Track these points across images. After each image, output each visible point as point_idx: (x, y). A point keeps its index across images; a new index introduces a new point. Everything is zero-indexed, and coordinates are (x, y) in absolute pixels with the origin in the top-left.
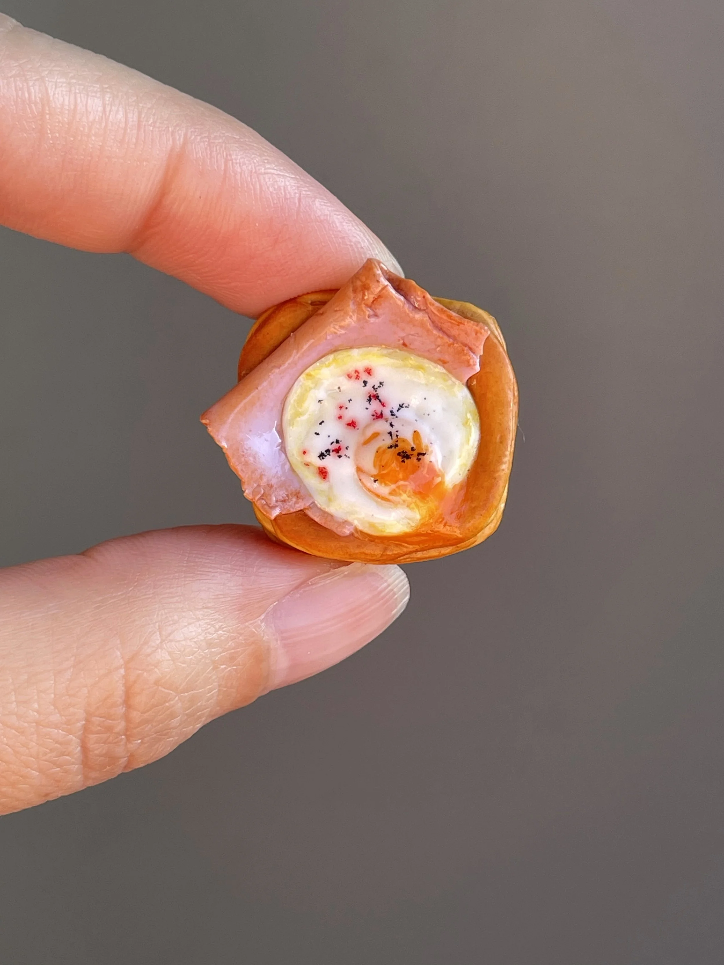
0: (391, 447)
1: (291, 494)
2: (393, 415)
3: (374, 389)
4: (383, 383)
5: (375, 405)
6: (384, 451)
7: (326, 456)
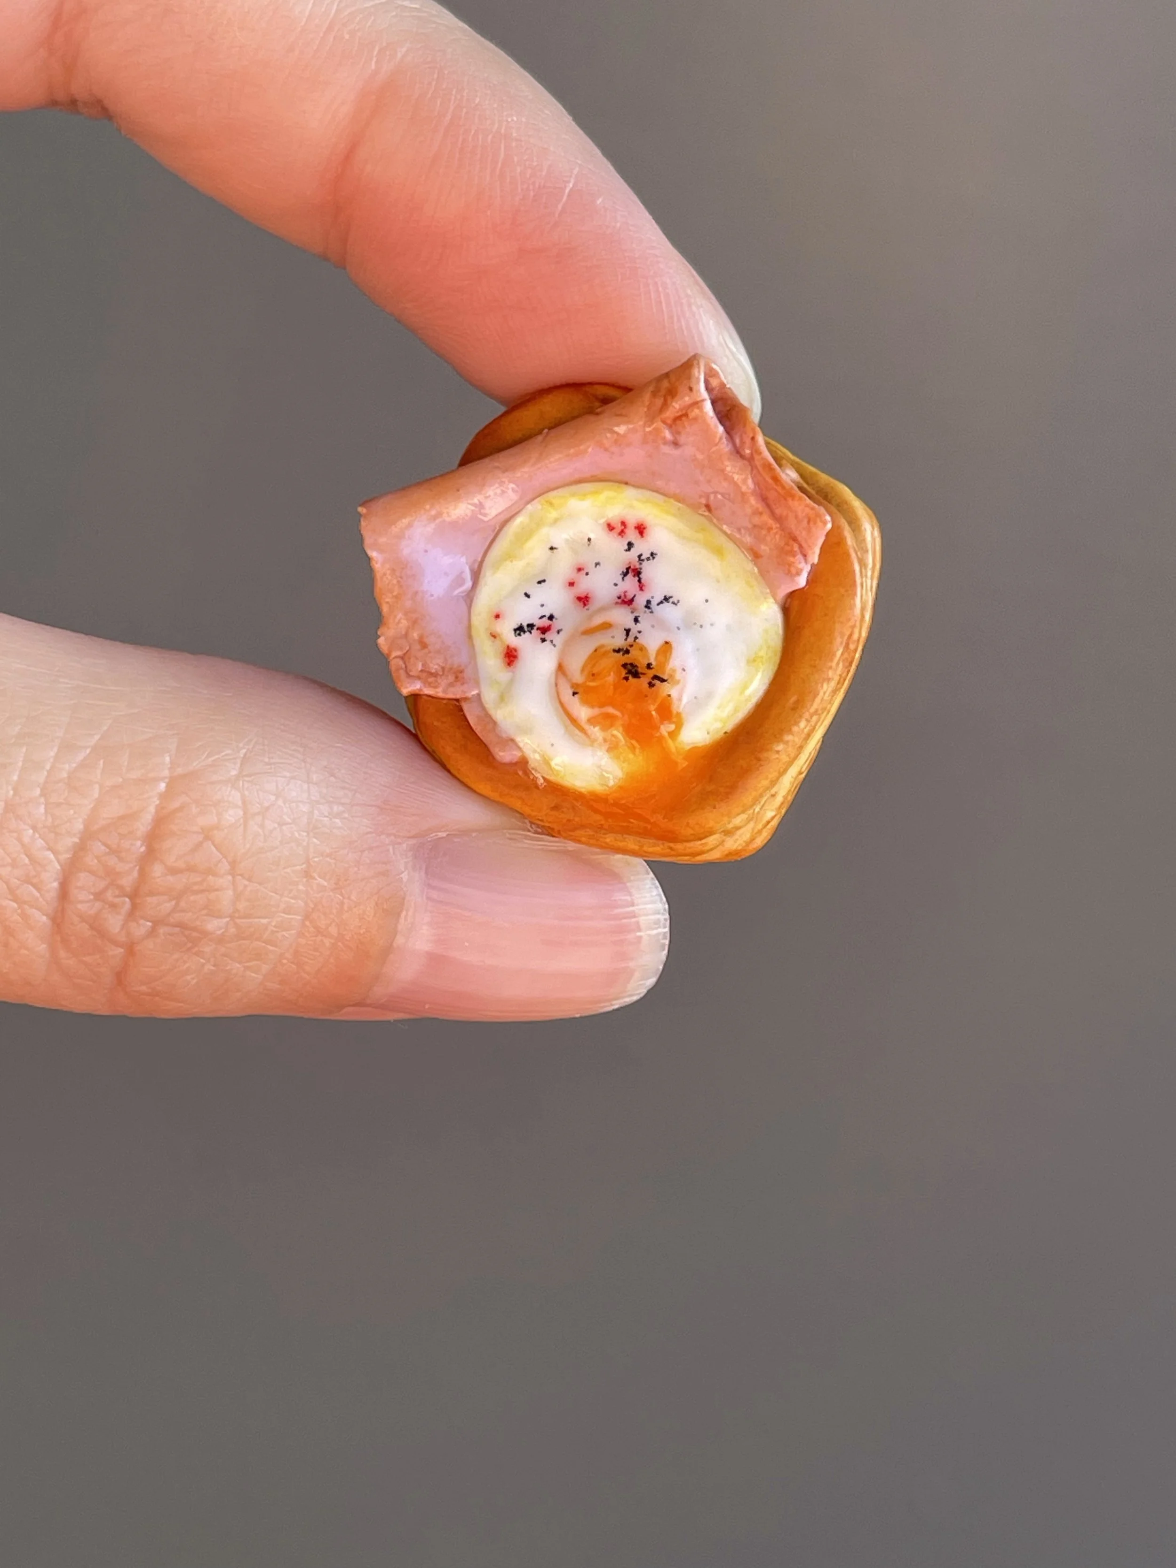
0: (618, 651)
1: (451, 669)
2: (648, 605)
3: (640, 560)
4: (656, 554)
5: (629, 585)
6: (605, 654)
7: (524, 632)
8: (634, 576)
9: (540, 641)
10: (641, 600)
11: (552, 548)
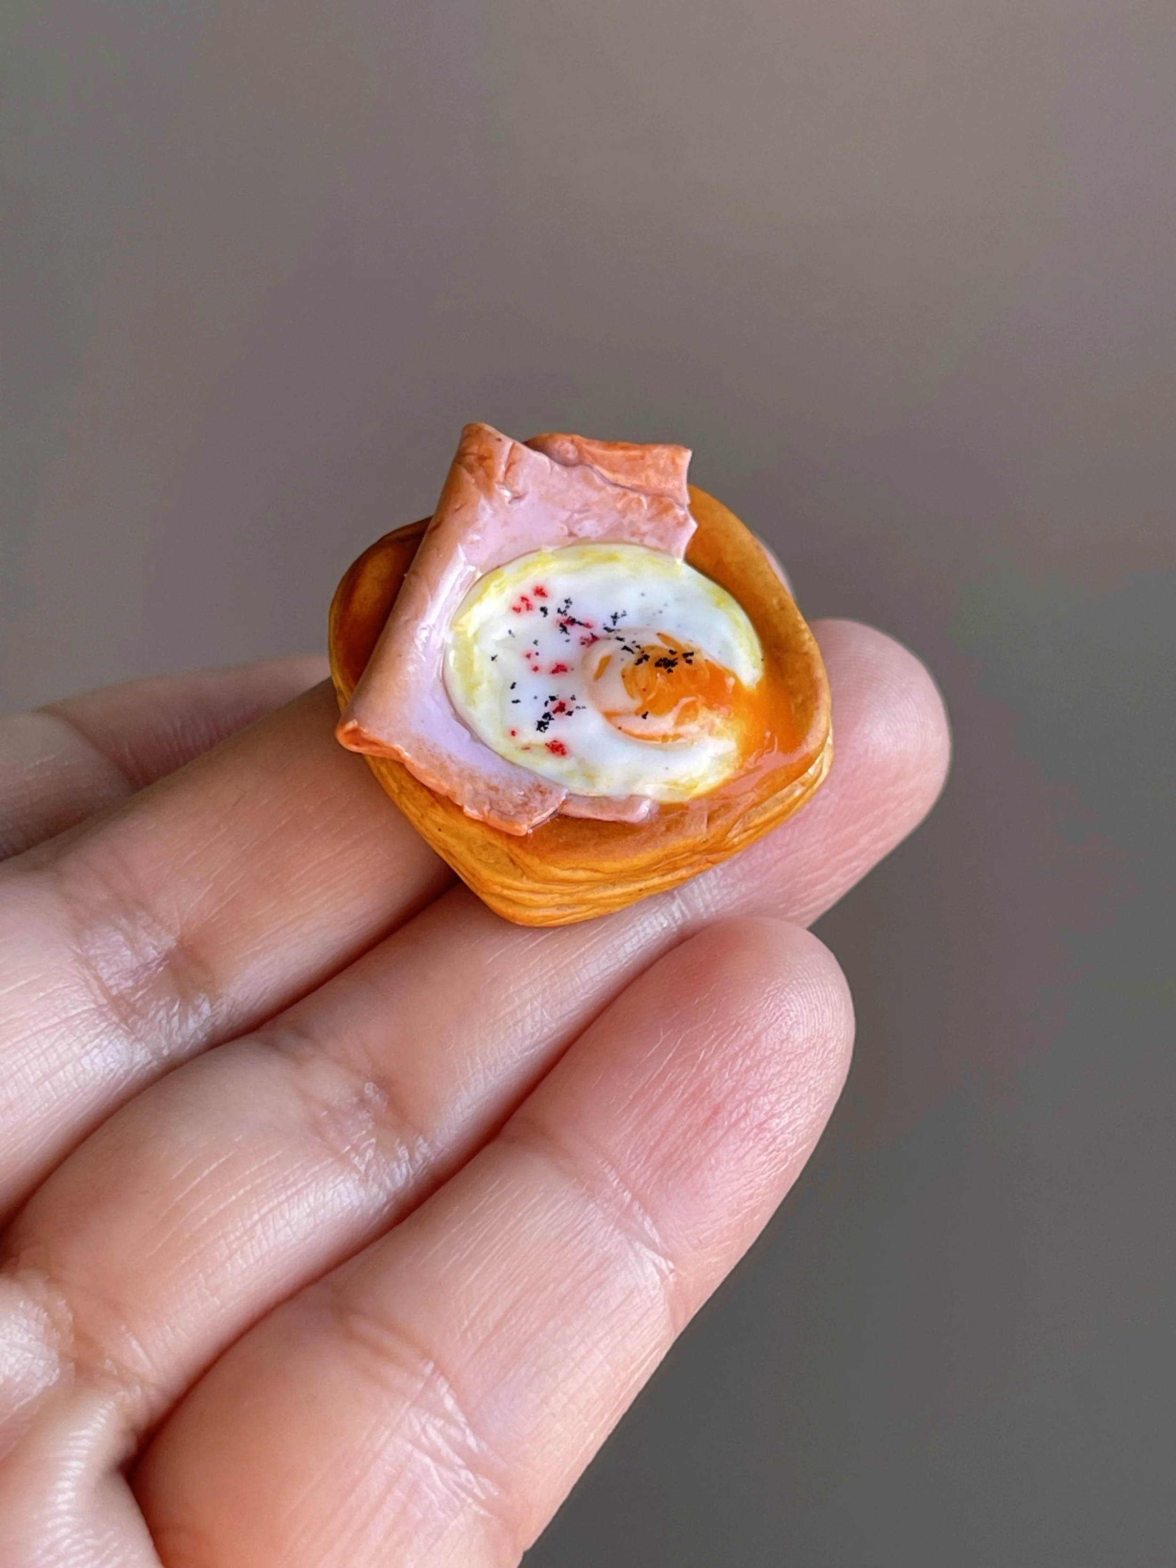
0: (639, 662)
1: (530, 790)
3: (562, 613)
5: (576, 632)
6: (634, 672)
7: (548, 723)
8: (572, 625)
9: (568, 716)
10: (599, 631)
11: (493, 659)
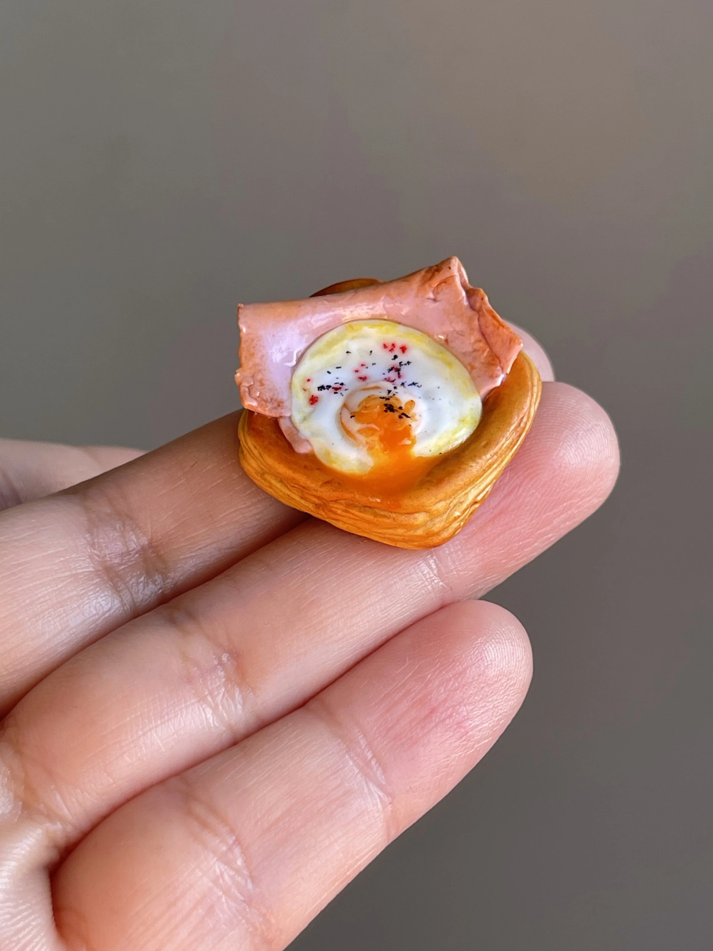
0: (382, 398)
1: (276, 399)
2: (403, 384)
3: (400, 364)
4: (411, 363)
5: (392, 375)
6: (374, 399)
7: (324, 389)
8: (396, 371)
9: (334, 393)
10: (399, 382)
11: (348, 352)
